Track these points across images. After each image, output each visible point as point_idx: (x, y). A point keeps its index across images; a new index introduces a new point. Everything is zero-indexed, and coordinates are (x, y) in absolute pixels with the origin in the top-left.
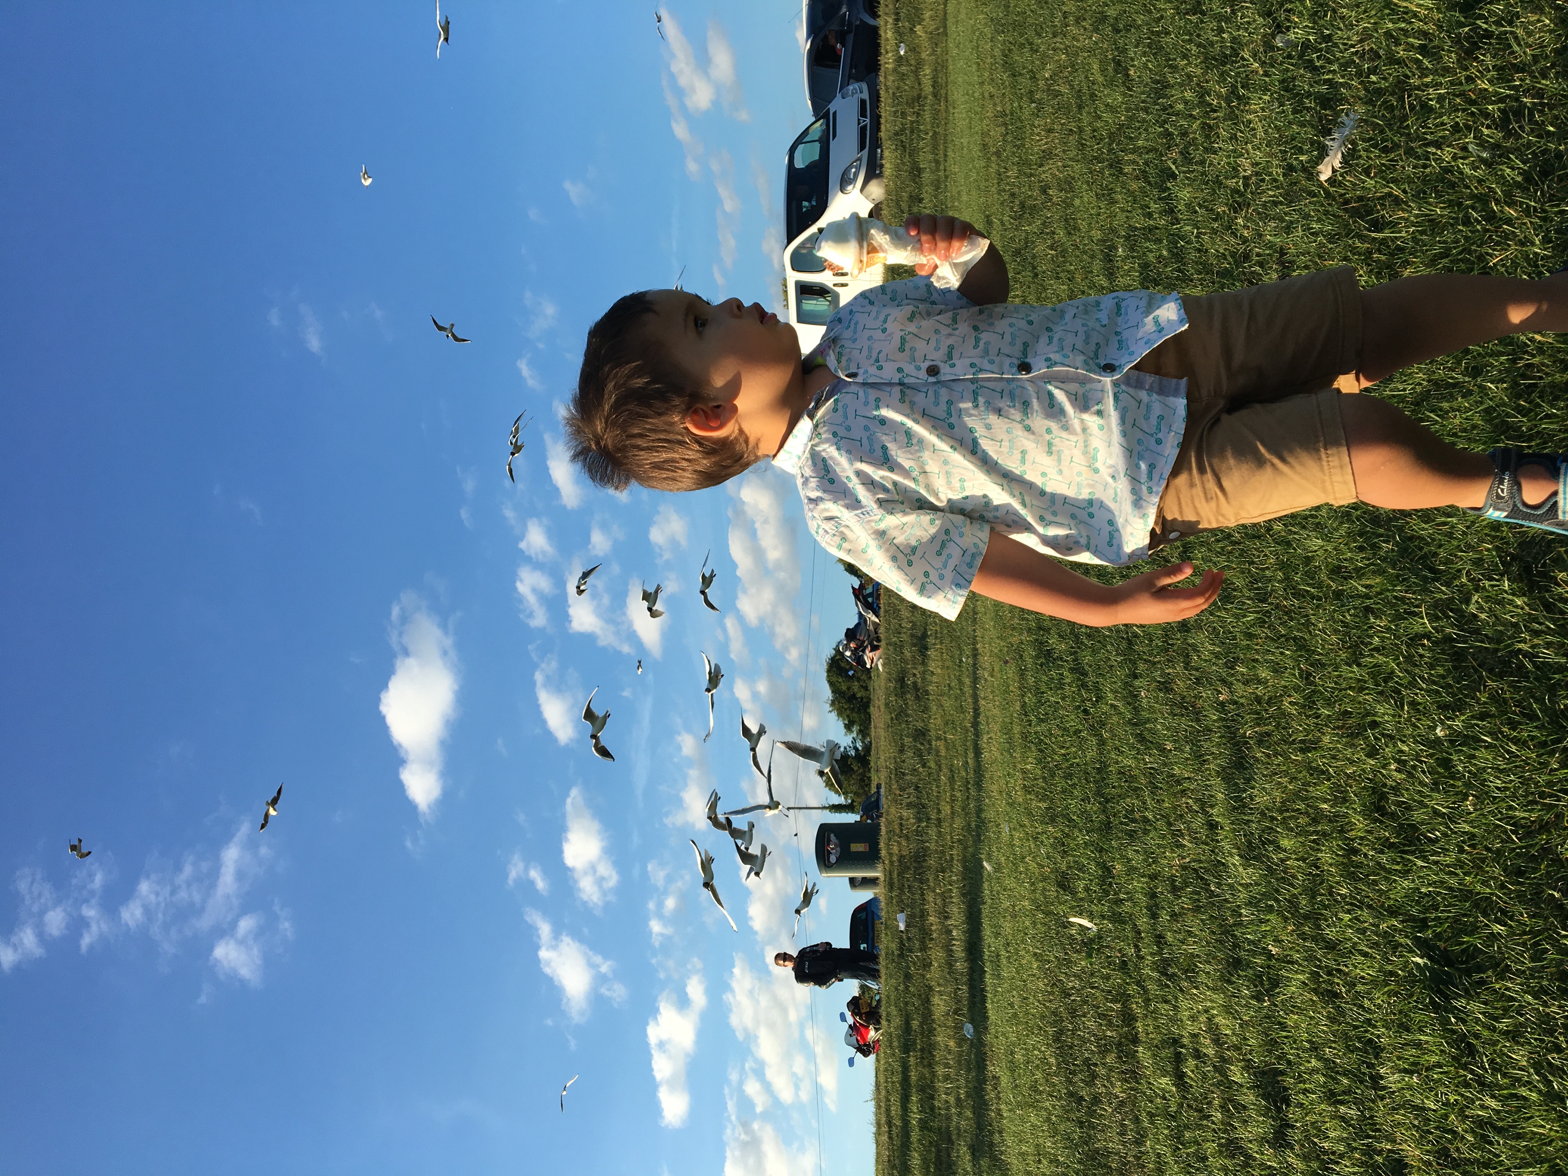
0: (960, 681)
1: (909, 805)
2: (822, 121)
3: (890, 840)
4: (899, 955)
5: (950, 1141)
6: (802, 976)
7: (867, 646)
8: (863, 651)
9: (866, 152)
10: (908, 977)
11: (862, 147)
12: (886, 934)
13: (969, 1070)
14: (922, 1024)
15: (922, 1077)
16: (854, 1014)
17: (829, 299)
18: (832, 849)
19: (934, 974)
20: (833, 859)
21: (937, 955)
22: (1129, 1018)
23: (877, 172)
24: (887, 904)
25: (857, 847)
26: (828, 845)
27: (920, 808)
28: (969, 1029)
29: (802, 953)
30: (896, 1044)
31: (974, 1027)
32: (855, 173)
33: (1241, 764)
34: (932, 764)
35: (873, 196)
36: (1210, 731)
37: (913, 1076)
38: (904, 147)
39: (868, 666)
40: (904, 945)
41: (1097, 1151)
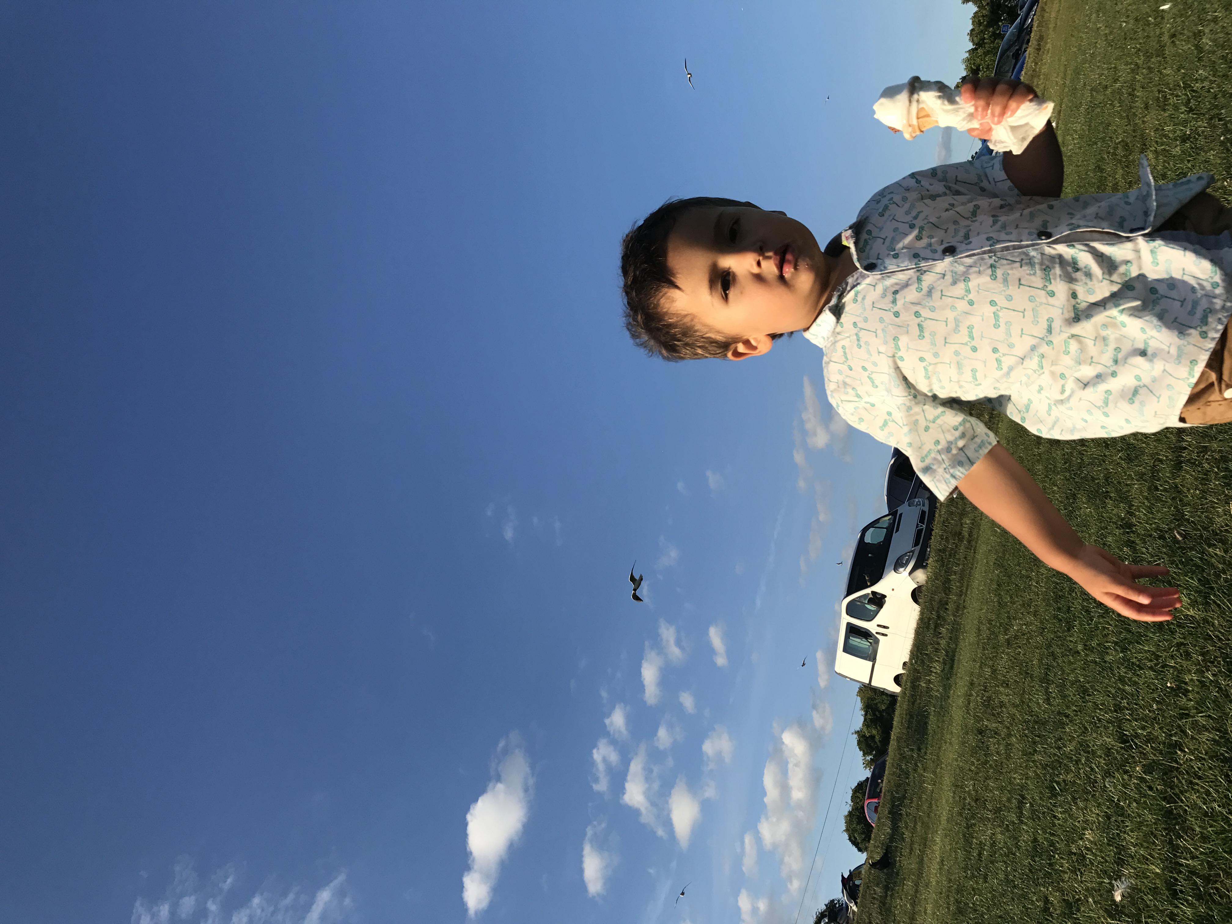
2: (891, 516)
9: (919, 546)
11: (916, 544)
17: (871, 641)
23: (924, 564)
32: (907, 560)
35: (918, 580)
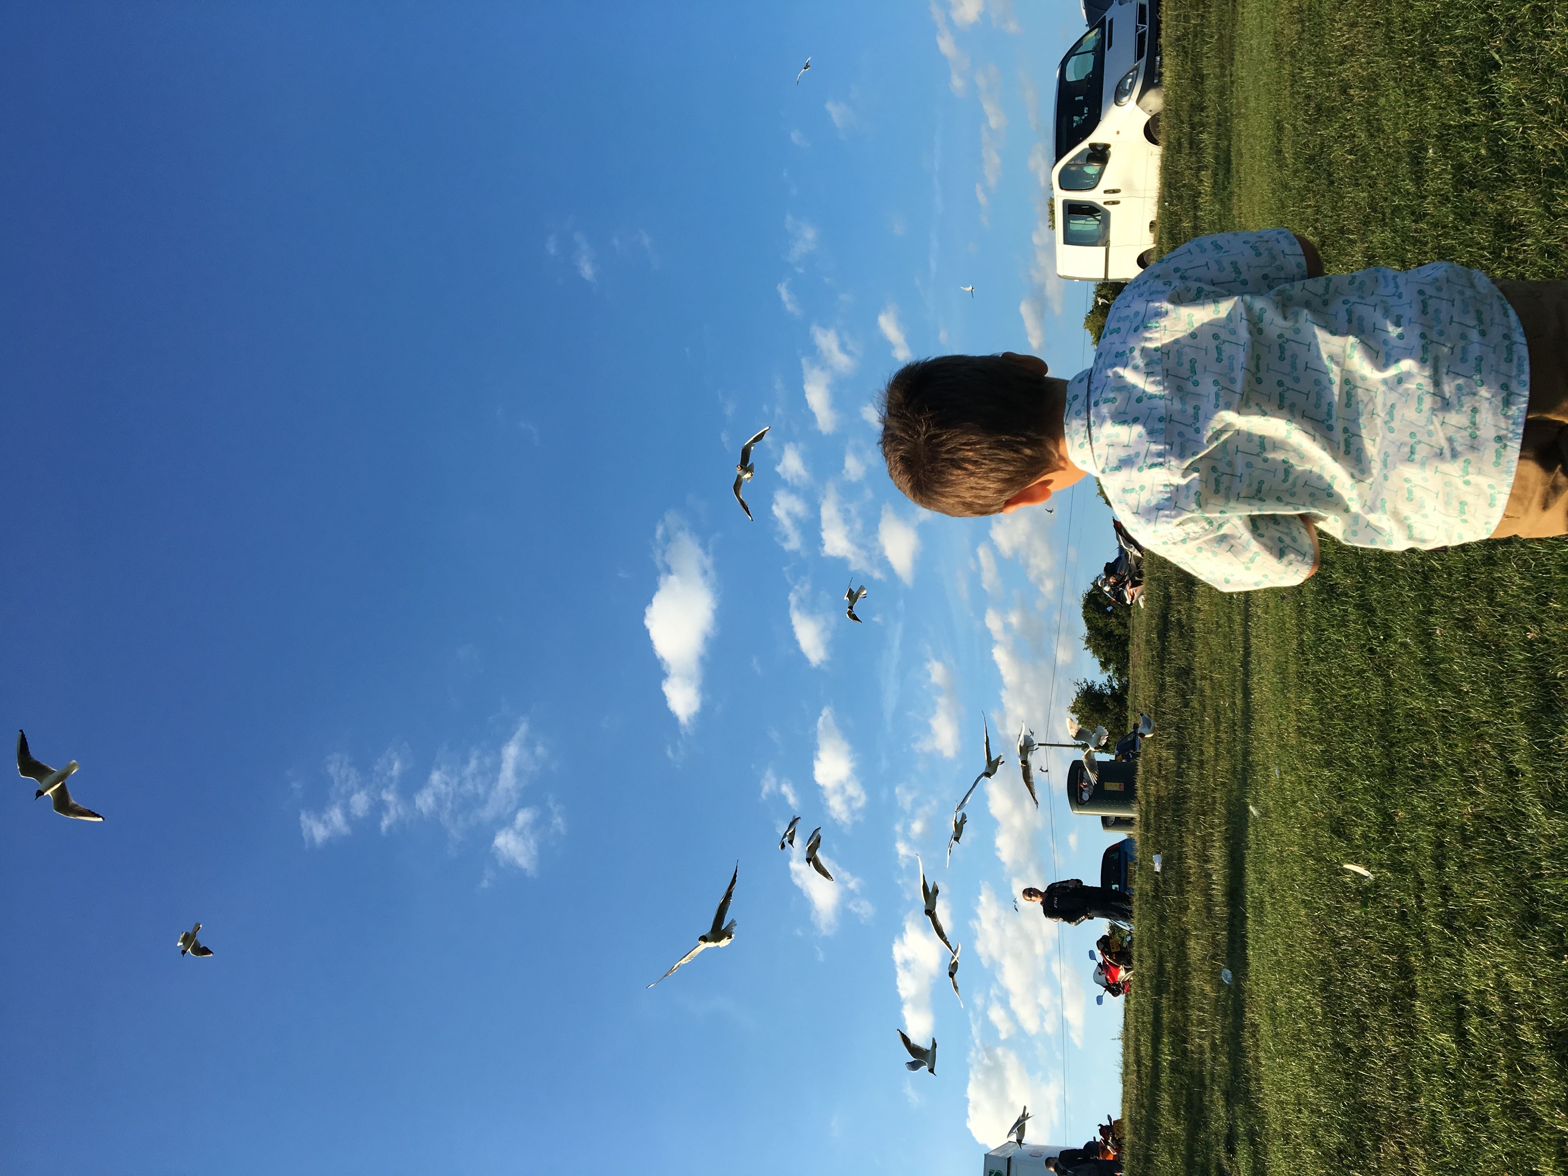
0: (1230, 620)
1: (1169, 746)
2: (1096, 30)
3: (1147, 779)
4: (1153, 897)
5: (1203, 1085)
6: (1050, 911)
7: (1127, 582)
8: (1124, 587)
9: (1144, 59)
10: (1162, 919)
11: (1140, 56)
12: (1140, 874)
13: (1225, 1016)
14: (1176, 967)
15: (1174, 1020)
16: (1104, 952)
17: (1099, 218)
18: (1085, 786)
19: (1191, 917)
20: (1086, 796)
21: (1195, 899)
22: (1405, 971)
23: (1156, 81)
24: (1142, 845)
25: (1111, 786)
26: (1081, 782)
27: (1180, 749)
28: (1227, 975)
29: (1052, 888)
30: (1147, 985)
31: (1233, 973)
32: (1131, 83)
33: (1550, 707)
34: (1195, 704)
35: (1150, 108)
36: (1514, 671)
37: (1166, 1017)
38: (1186, 53)
39: (1128, 602)
40: (1160, 887)
41: (1364, 1104)
